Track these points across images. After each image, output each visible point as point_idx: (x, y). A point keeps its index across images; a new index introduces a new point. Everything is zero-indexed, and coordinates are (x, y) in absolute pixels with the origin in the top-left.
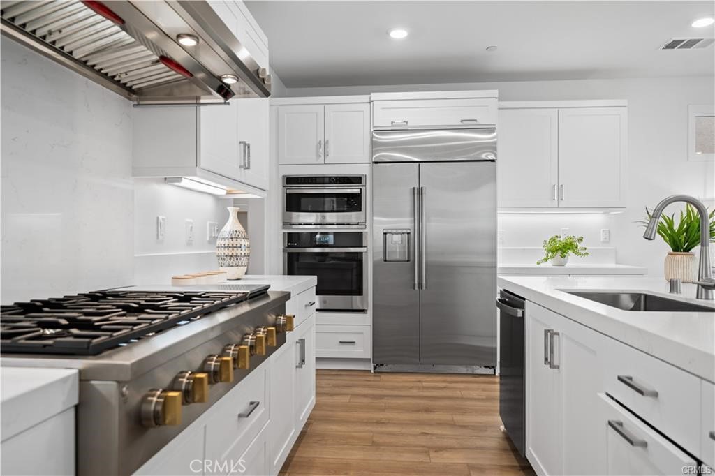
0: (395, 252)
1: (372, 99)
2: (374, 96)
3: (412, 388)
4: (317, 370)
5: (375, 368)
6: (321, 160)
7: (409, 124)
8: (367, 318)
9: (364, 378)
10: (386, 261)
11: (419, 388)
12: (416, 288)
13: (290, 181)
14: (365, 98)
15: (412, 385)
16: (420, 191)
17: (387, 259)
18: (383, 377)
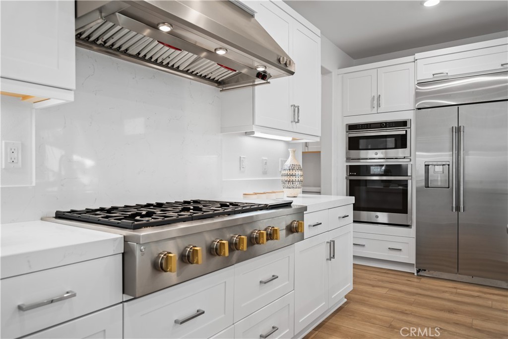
0: (437, 180)
1: (416, 59)
2: (418, 56)
3: (446, 292)
4: (354, 264)
5: (418, 272)
6: (375, 111)
7: (449, 75)
8: (412, 232)
9: (406, 278)
10: (428, 187)
11: (452, 293)
12: (454, 210)
13: (351, 127)
14: (411, 58)
15: (447, 289)
16: (458, 130)
17: (429, 186)
18: (423, 280)
